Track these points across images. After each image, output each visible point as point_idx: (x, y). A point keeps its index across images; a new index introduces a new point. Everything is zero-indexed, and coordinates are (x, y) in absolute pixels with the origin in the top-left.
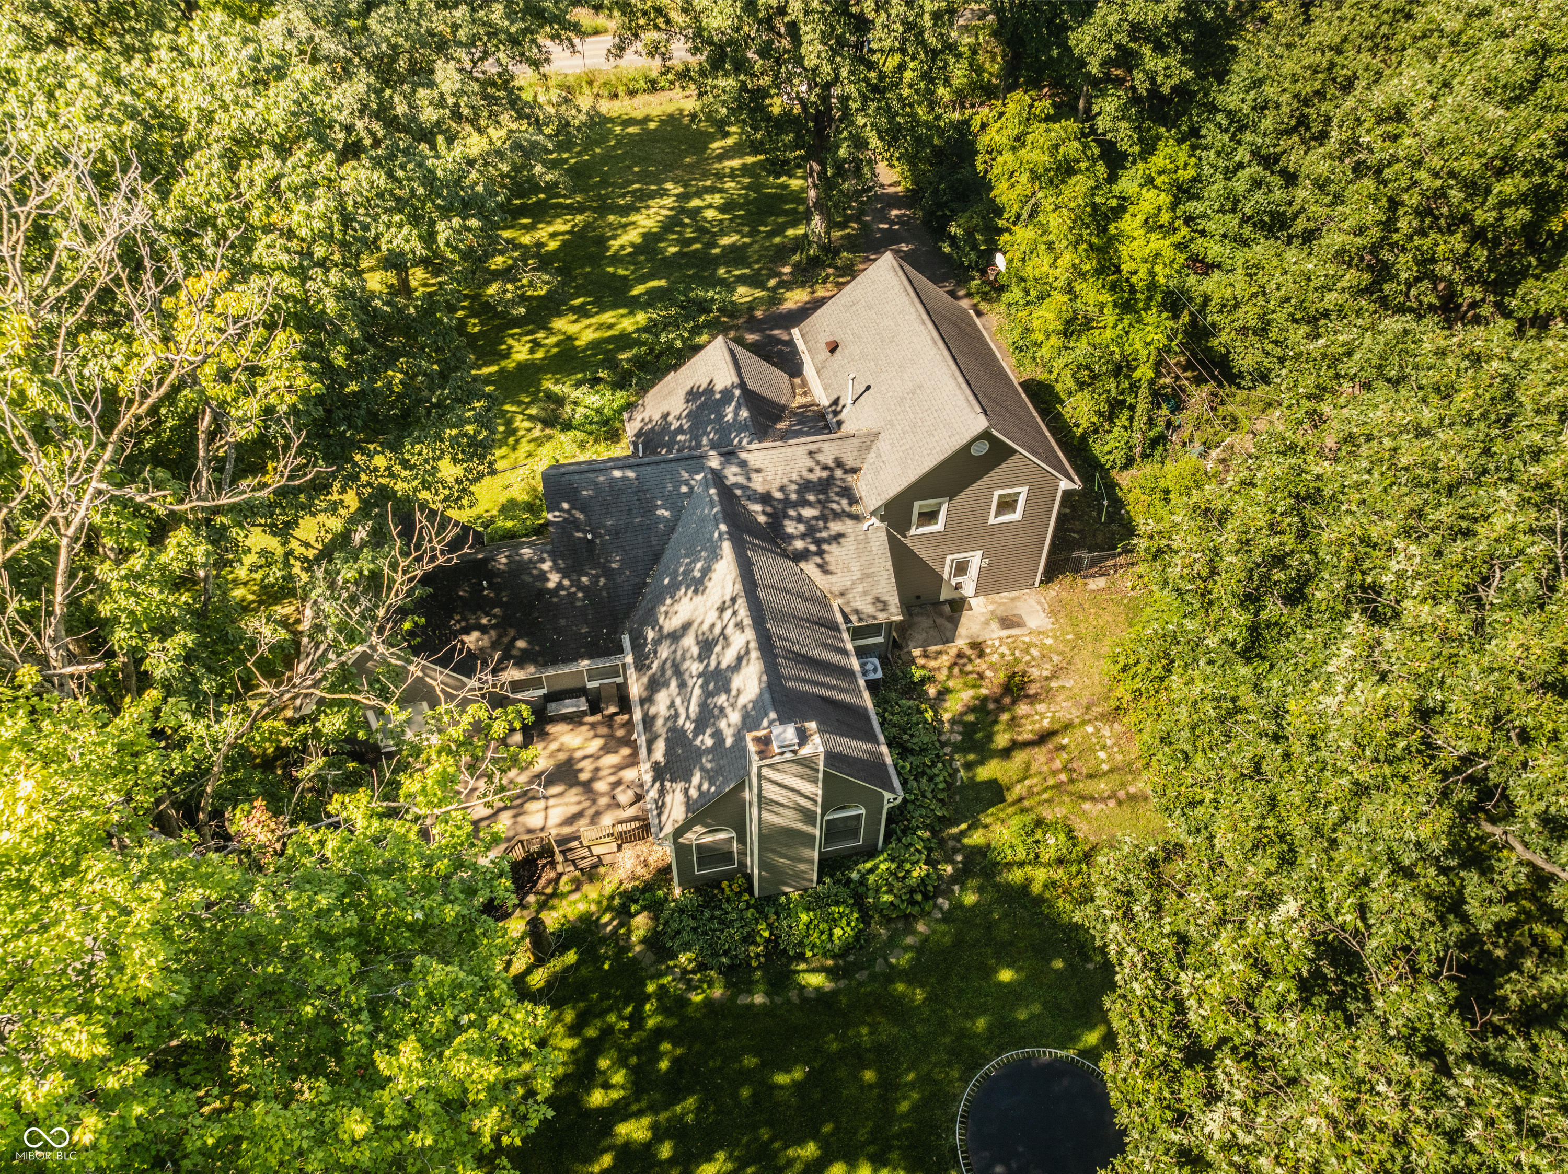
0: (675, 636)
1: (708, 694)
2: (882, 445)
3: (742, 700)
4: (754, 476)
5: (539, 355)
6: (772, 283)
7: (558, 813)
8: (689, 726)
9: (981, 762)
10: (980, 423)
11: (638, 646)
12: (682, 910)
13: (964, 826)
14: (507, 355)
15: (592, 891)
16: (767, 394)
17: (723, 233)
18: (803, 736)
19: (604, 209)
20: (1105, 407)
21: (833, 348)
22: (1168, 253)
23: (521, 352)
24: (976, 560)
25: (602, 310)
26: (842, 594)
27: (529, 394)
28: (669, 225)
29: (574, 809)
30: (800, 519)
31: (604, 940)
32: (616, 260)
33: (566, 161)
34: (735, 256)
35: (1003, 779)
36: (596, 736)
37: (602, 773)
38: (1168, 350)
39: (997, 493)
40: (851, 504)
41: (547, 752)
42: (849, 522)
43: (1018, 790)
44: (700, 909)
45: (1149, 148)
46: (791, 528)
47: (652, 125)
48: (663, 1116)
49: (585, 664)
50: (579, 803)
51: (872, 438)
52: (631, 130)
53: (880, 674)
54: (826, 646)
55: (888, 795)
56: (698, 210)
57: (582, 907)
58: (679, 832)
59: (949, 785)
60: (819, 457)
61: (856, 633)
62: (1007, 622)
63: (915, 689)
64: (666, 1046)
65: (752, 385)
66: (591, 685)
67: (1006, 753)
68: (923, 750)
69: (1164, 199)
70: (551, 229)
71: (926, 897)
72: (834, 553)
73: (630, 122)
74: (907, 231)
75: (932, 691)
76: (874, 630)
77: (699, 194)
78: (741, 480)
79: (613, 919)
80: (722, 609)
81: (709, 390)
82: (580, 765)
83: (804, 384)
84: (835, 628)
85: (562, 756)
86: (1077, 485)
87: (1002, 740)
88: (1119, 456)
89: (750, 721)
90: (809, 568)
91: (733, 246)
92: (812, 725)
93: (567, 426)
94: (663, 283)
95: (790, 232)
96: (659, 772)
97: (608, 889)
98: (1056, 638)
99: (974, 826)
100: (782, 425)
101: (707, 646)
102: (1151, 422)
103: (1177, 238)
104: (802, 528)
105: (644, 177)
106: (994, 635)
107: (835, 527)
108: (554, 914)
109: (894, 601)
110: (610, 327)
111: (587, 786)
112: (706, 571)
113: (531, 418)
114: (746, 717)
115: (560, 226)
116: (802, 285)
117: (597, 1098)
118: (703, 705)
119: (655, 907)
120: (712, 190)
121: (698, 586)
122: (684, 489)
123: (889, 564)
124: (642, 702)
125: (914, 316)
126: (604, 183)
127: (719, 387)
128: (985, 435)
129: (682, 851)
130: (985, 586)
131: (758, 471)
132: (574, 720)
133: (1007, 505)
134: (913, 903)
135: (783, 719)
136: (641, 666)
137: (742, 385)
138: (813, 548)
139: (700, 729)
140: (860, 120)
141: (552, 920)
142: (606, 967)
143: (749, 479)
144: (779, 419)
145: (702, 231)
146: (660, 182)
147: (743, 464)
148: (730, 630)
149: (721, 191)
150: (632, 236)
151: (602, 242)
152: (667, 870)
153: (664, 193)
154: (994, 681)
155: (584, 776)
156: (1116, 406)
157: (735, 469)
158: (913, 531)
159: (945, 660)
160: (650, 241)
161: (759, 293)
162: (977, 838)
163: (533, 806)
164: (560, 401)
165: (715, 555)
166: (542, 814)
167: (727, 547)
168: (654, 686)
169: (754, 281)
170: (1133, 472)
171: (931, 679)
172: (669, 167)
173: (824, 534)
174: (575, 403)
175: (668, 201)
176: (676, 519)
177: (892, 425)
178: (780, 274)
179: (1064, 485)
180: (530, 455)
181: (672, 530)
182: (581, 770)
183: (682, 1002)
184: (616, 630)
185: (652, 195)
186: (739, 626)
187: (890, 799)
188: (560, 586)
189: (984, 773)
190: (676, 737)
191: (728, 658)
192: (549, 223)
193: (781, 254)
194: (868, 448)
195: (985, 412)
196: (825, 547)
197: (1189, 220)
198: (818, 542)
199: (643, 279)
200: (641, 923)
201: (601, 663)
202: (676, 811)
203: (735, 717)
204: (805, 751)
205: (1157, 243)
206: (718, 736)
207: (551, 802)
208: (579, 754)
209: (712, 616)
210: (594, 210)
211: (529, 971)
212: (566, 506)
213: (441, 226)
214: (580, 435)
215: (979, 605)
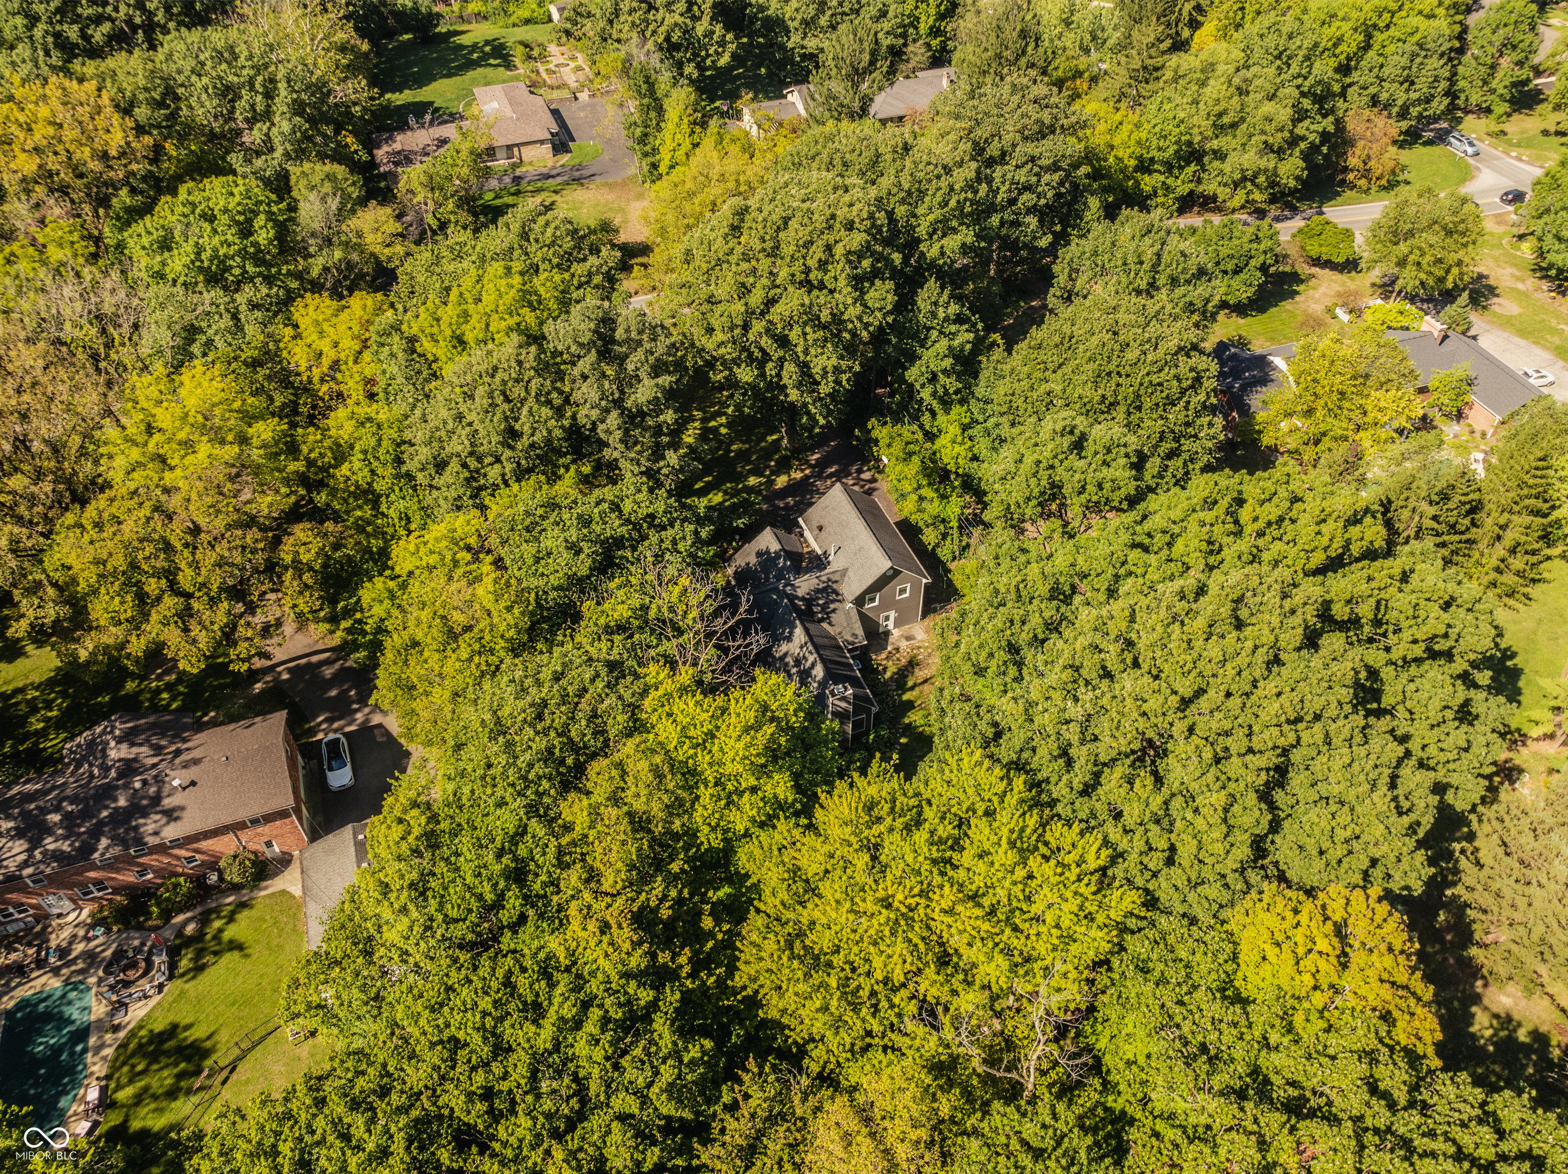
3: (818, 678)
9: (903, 693)
10: (889, 564)
13: (901, 718)
16: (793, 550)
17: (732, 442)
18: (844, 689)
21: (820, 528)
24: (892, 614)
26: (841, 635)
30: (818, 605)
34: (743, 457)
35: (913, 698)
39: (898, 588)
40: (838, 596)
42: (839, 604)
43: (919, 702)
46: (815, 609)
51: (845, 569)
53: (862, 666)
54: (840, 656)
55: (873, 709)
56: (716, 428)
59: (893, 703)
60: (822, 579)
61: (850, 651)
62: (908, 638)
63: (875, 668)
65: (787, 547)
67: (912, 689)
72: (834, 617)
75: (880, 669)
76: (856, 648)
77: (713, 417)
78: (793, 593)
80: (801, 647)
81: (768, 552)
83: (808, 543)
84: (842, 649)
86: (930, 580)
87: (910, 684)
88: (949, 557)
90: (825, 625)
91: (740, 450)
92: (846, 685)
98: (928, 642)
99: (904, 717)
100: (804, 566)
101: (797, 661)
102: (960, 541)
104: (820, 609)
106: (904, 644)
107: (833, 607)
109: (863, 636)
112: (791, 633)
114: (820, 685)
116: (784, 473)
123: (858, 621)
125: (855, 515)
127: (771, 550)
128: (891, 568)
130: (896, 625)
131: (799, 588)
133: (903, 591)
135: (836, 683)
137: (783, 548)
138: (825, 616)
143: (796, 592)
144: (802, 562)
147: (792, 586)
148: (806, 654)
154: (904, 661)
156: (944, 536)
157: (789, 588)
158: (867, 607)
159: (884, 656)
162: (906, 720)
165: (793, 627)
167: (797, 623)
170: (956, 562)
171: (879, 664)
173: (829, 610)
176: (772, 613)
177: (853, 565)
179: (924, 581)
186: (810, 652)
189: (905, 697)
191: (808, 665)
193: (768, 453)
194: (843, 574)
195: (892, 561)
196: (830, 615)
198: (827, 613)
203: (816, 686)
204: (846, 692)
209: (797, 650)
215: (896, 633)
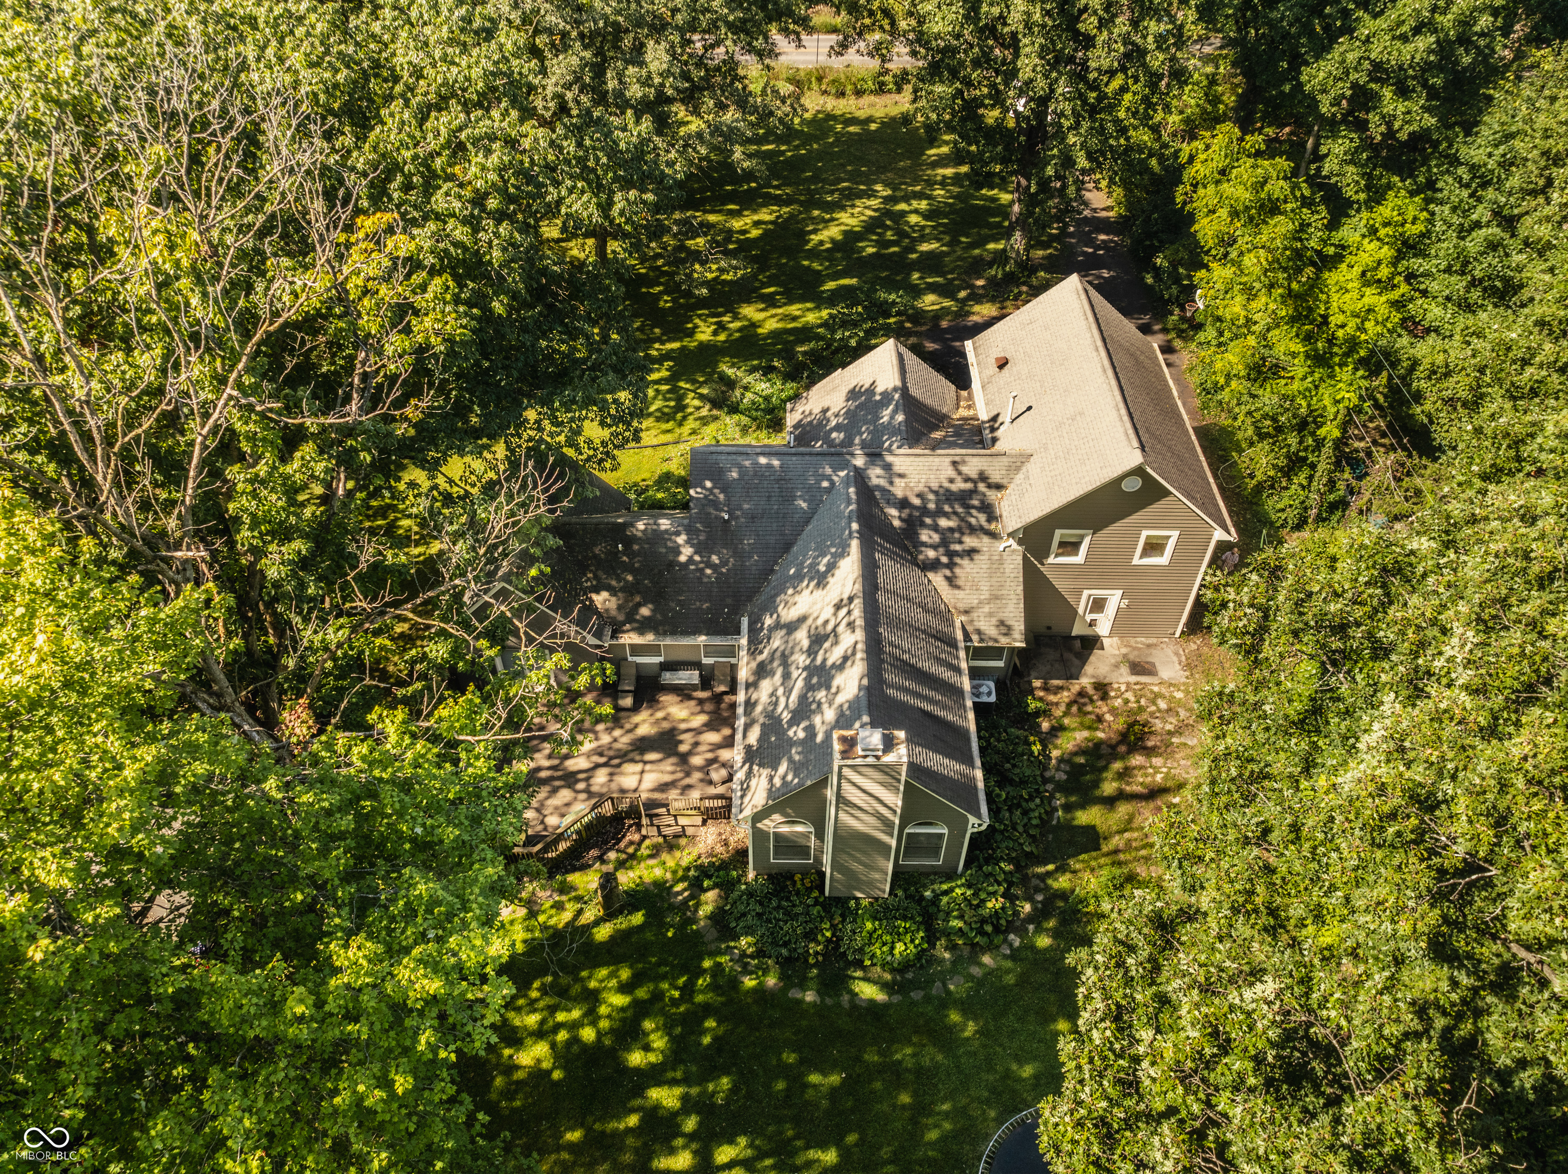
0: (791, 627)
1: (810, 687)
2: (1032, 467)
3: (840, 699)
4: (897, 481)
5: (722, 337)
6: (963, 294)
7: (651, 779)
8: (786, 716)
9: (1083, 806)
10: (1135, 458)
11: (754, 632)
12: (750, 894)
13: (1051, 867)
14: (691, 333)
15: (671, 860)
16: (929, 402)
17: (923, 238)
18: (889, 744)
19: (812, 202)
20: (1282, 462)
21: (1003, 364)
22: (1383, 311)
23: (705, 333)
24: (1114, 599)
25: (791, 302)
26: (966, 612)
27: (704, 373)
28: (872, 226)
29: (668, 778)
30: (936, 528)
31: (672, 908)
32: (814, 254)
33: (783, 153)
34: (931, 263)
35: (1102, 828)
36: (702, 712)
37: (701, 748)
38: (1359, 410)
39: (1145, 533)
40: (989, 521)
41: (652, 720)
42: (986, 540)
43: (1116, 841)
44: (768, 896)
45: (1376, 195)
46: (925, 536)
47: (873, 126)
48: (694, 1091)
49: (702, 639)
50: (673, 773)
51: (1024, 458)
52: (852, 129)
53: (993, 698)
54: (938, 660)
55: (972, 820)
56: (903, 214)
57: (658, 873)
58: (757, 817)
59: (1044, 823)
60: (965, 469)
61: (976, 653)
62: (1138, 668)
63: (1029, 720)
64: (710, 1023)
65: (914, 391)
66: (706, 661)
67: (1110, 802)
68: (1023, 782)
69: (1387, 252)
70: (756, 218)
71: (997, 929)
72: (966, 569)
73: (853, 121)
74: (1112, 257)
75: (1045, 726)
76: (996, 653)
77: (906, 199)
78: (882, 482)
79: (685, 890)
80: (838, 607)
81: (871, 391)
82: (682, 737)
83: (970, 397)
84: (953, 644)
85: (666, 725)
86: (1233, 537)
87: (1109, 788)
88: (1291, 516)
89: (843, 721)
90: (937, 579)
91: (931, 253)
92: (901, 734)
93: (734, 409)
94: (853, 281)
95: (991, 246)
96: (751, 756)
97: (685, 862)
98: (1187, 692)
99: (1062, 869)
100: (937, 435)
101: (818, 640)
102: (1331, 484)
103: (1395, 295)
104: (936, 537)
105: (855, 177)
106: (1122, 679)
107: (970, 541)
108: (631, 874)
109: (1019, 627)
110: (795, 319)
111: (684, 759)
112: (831, 567)
113: (702, 397)
114: (841, 715)
115: (765, 215)
116: (993, 300)
117: (636, 1058)
118: (803, 698)
119: (727, 886)
120: (920, 196)
121: (821, 580)
122: (825, 484)
123: (1020, 589)
124: (748, 686)
125: (1089, 341)
126: (815, 179)
127: (880, 389)
128: (1139, 471)
129: (759, 836)
130: (1120, 625)
131: (901, 476)
132: (683, 692)
133: (1154, 547)
134: (981, 933)
135: (874, 724)
136: (753, 652)
137: (904, 390)
138: (944, 560)
139: (794, 721)
140: (1072, 139)
141: (626, 879)
142: (670, 934)
143: (891, 483)
144: (936, 428)
145: (902, 234)
146: (870, 183)
147: (888, 467)
148: (841, 628)
149: (929, 197)
150: (833, 232)
151: (802, 236)
152: (742, 853)
153: (871, 194)
154: (1114, 724)
155: (683, 748)
156: (1295, 463)
157: (878, 471)
158: (1051, 560)
159: (1065, 696)
160: (851, 237)
161: (947, 303)
162: (1062, 882)
163: (629, 768)
164: (731, 384)
165: (843, 552)
166: (637, 777)
167: (855, 544)
168: (762, 671)
169: (945, 291)
170: (1306, 534)
171: (1046, 713)
172: (883, 169)
173: (958, 547)
174: (746, 388)
175: (874, 202)
176: (813, 511)
177: (1046, 449)
178: (972, 287)
179: (1219, 535)
180: (694, 432)
181: (808, 521)
182: (681, 742)
183: (734, 983)
184: (737, 611)
185: (861, 195)
186: (851, 625)
187: (977, 823)
188: (690, 560)
189: (1084, 817)
190: (773, 725)
191: (835, 656)
192: (755, 211)
193: (977, 267)
194: (1018, 469)
195: (1143, 448)
196: (958, 560)
197: (1410, 277)
198: (951, 554)
199: (836, 276)
200: (710, 899)
201: (718, 641)
202: (758, 796)
203: (830, 715)
204: (889, 758)
205: (1371, 297)
206: (811, 731)
207: (648, 767)
208: (683, 726)
209: (828, 613)
210: (801, 203)
211: (597, 922)
212: (708, 484)
213: (618, 196)
214: (745, 420)
215: (1112, 647)
